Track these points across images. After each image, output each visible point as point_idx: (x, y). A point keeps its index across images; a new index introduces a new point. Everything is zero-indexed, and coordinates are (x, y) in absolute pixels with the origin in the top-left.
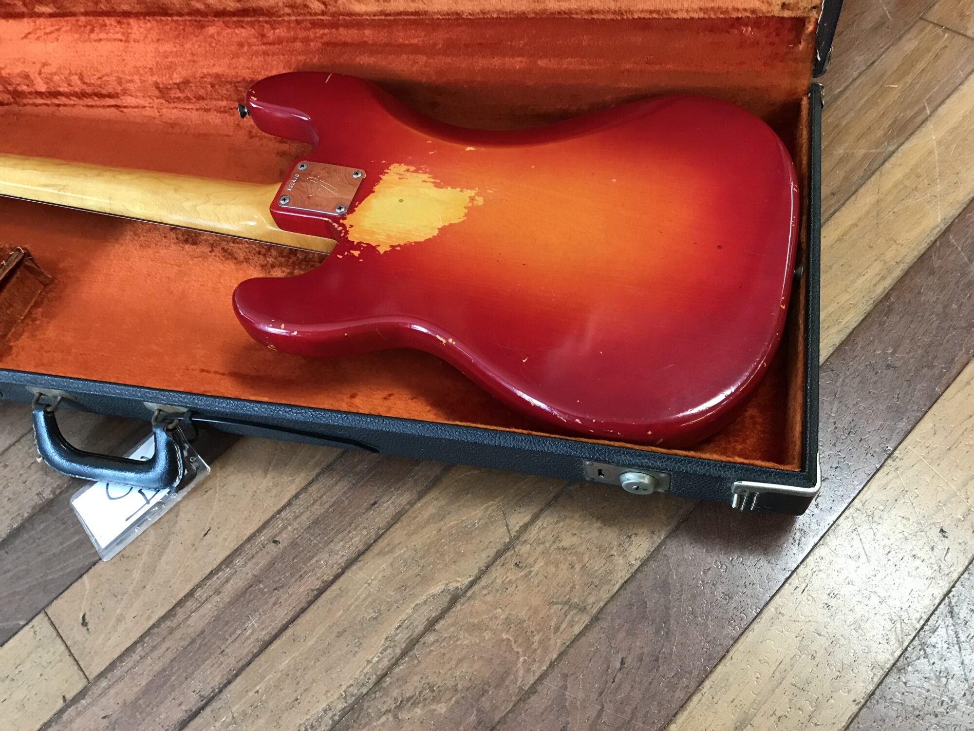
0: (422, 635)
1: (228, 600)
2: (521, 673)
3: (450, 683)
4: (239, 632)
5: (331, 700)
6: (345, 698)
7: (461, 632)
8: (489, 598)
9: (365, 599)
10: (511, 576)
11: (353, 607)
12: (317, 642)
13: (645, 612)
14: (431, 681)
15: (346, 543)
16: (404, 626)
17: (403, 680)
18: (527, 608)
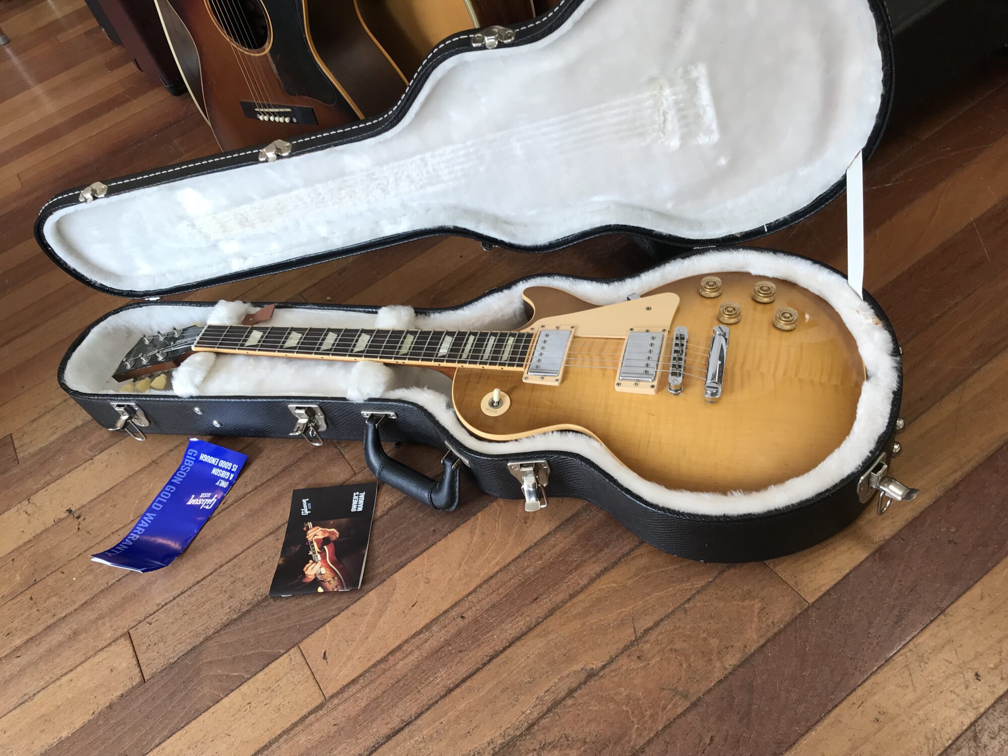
0: (564, 699)
1: (426, 655)
2: (634, 736)
3: (581, 737)
4: (431, 679)
5: (493, 736)
6: (504, 737)
7: (593, 701)
8: (616, 679)
9: (523, 668)
10: (633, 666)
11: (515, 672)
12: (487, 694)
13: (733, 705)
14: (567, 733)
15: (513, 625)
16: (551, 690)
17: (547, 729)
18: (643, 690)
